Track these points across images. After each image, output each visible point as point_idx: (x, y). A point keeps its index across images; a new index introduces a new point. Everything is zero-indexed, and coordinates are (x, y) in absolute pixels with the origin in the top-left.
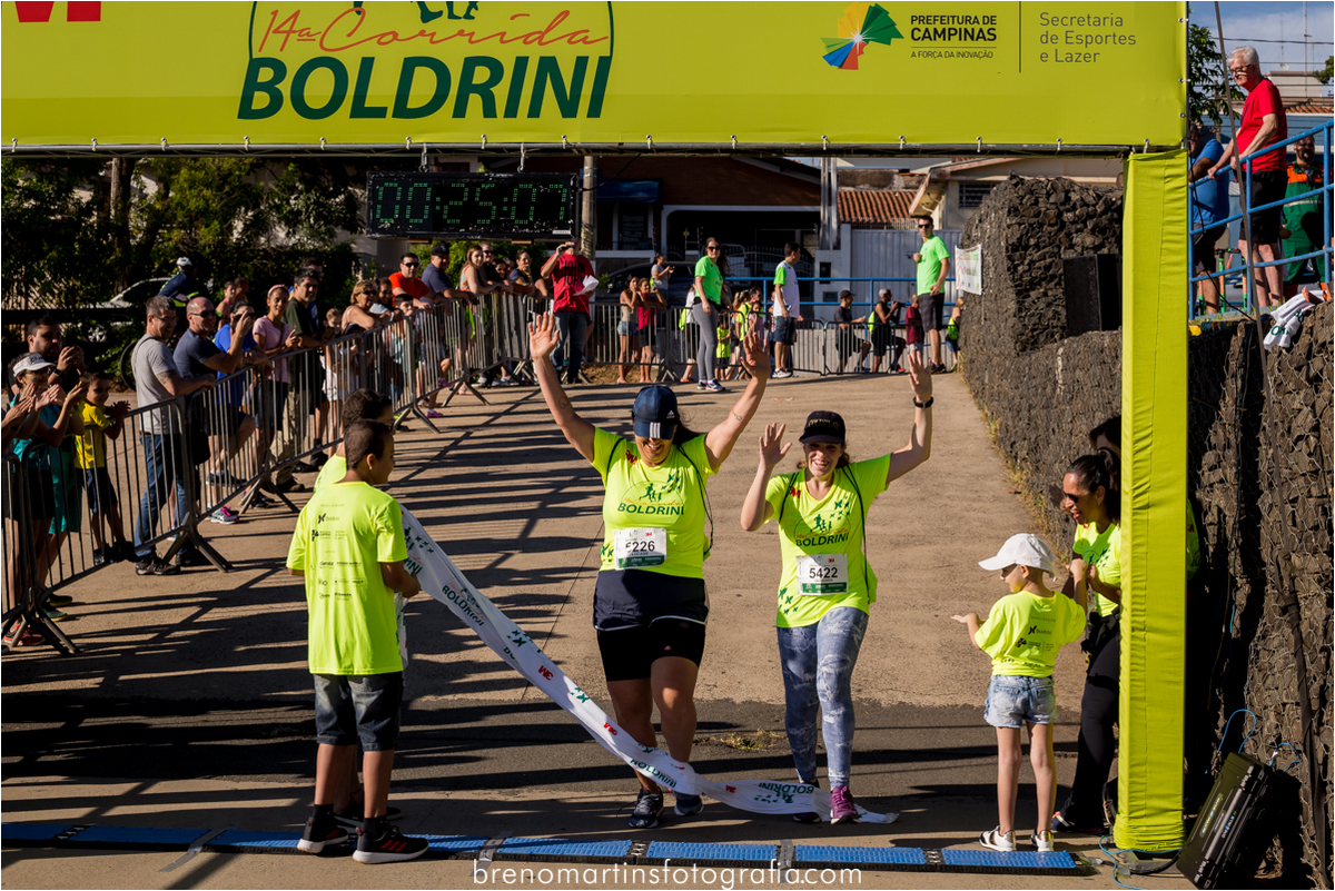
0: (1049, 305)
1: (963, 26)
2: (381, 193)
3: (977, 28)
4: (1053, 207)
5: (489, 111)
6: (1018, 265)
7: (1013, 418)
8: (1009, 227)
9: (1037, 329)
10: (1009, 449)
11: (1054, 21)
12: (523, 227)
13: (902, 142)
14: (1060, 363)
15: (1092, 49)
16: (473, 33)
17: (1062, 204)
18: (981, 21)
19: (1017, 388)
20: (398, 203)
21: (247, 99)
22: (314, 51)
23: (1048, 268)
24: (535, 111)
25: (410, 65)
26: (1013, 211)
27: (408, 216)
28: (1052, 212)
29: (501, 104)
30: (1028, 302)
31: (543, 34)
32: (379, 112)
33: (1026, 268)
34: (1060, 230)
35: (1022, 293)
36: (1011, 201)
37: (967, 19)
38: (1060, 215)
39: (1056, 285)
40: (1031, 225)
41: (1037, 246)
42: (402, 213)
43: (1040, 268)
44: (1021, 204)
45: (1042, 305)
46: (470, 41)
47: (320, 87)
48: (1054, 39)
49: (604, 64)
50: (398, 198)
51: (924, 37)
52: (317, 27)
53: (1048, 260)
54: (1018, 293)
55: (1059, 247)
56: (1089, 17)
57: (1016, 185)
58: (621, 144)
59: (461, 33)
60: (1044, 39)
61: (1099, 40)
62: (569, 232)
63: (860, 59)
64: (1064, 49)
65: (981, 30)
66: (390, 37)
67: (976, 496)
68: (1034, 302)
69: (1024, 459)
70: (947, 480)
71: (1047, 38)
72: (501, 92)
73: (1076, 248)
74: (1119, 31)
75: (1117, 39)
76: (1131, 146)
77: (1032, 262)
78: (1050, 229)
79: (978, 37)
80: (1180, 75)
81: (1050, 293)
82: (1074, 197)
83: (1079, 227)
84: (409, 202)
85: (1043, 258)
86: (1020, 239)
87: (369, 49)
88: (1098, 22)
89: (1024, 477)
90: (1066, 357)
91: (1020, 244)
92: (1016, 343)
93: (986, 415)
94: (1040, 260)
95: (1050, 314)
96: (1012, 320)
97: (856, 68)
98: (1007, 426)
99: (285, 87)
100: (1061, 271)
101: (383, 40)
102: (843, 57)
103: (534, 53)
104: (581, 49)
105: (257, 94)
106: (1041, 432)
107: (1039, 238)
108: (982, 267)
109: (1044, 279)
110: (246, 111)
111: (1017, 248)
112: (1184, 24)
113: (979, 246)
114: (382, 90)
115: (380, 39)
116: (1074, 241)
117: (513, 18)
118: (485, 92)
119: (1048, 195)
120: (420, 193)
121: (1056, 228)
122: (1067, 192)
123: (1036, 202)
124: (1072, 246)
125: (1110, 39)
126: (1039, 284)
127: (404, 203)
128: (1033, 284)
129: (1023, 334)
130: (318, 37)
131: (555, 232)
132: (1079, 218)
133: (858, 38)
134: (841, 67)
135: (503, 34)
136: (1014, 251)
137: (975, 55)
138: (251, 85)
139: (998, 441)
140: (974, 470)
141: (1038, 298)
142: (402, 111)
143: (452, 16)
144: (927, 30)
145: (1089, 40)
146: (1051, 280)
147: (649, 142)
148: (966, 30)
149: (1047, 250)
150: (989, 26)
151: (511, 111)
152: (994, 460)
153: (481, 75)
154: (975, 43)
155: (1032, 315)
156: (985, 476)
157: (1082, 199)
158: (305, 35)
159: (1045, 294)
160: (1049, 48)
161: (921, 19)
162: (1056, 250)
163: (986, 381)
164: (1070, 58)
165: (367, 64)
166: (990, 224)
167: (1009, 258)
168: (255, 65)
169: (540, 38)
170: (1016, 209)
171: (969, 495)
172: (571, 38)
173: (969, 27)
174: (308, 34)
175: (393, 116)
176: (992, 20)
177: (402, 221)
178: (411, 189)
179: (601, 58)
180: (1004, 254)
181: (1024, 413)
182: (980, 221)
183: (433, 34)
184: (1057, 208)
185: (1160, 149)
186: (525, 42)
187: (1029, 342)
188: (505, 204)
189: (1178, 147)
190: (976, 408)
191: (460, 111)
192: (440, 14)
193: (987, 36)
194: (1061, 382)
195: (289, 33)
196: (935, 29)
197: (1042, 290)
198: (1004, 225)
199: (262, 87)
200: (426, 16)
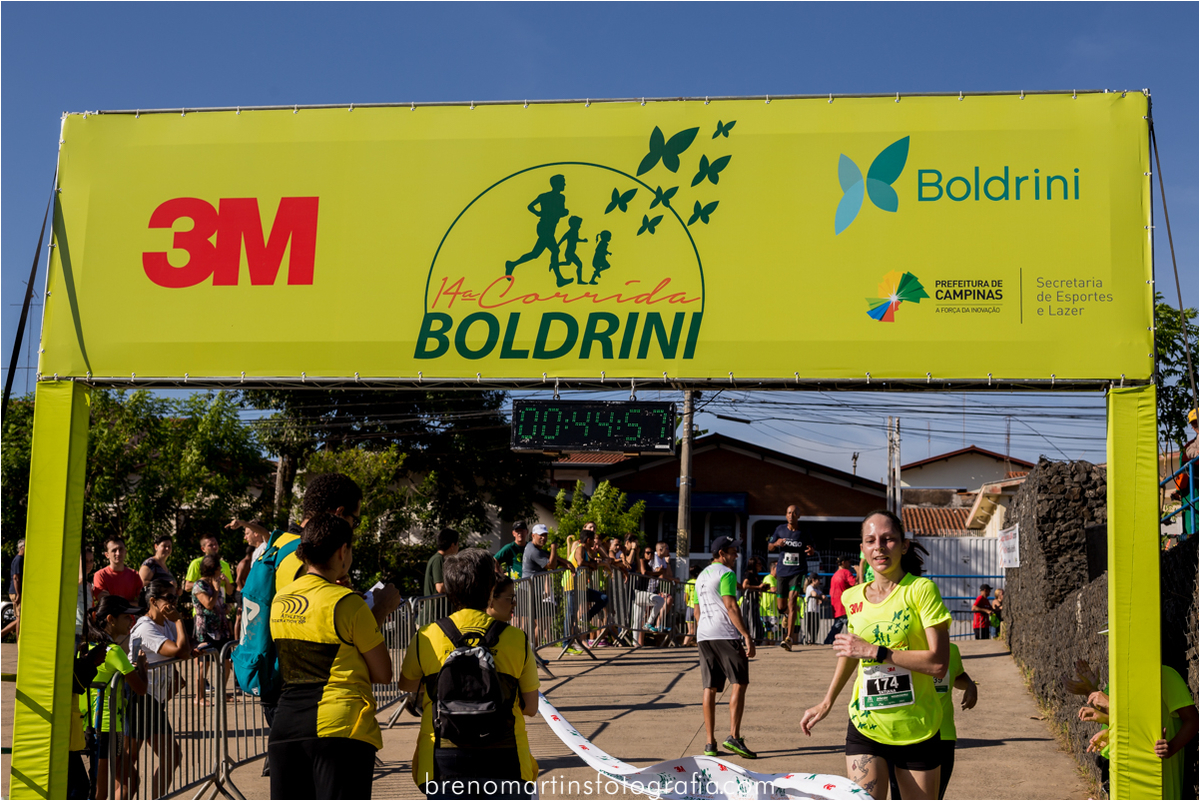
0: (1074, 569)
1: (976, 288)
2: (523, 416)
3: (987, 289)
4: (1077, 485)
5: (608, 353)
6: (1048, 535)
7: (1044, 664)
8: (1039, 502)
9: (1064, 590)
10: (1041, 690)
11: (1048, 284)
12: (632, 442)
13: (929, 378)
14: (1079, 605)
15: (1079, 305)
16: (596, 295)
17: (1085, 483)
18: (990, 284)
19: (1047, 638)
20: (536, 423)
21: (421, 343)
22: (473, 308)
23: (1073, 537)
24: (642, 354)
25: (547, 319)
26: (1043, 489)
27: (543, 434)
28: (1077, 490)
29: (616, 349)
30: (1055, 568)
31: (650, 296)
32: (523, 354)
33: (1055, 537)
34: (1083, 505)
35: (1051, 558)
36: (1041, 480)
37: (979, 283)
38: (1083, 492)
39: (1080, 552)
40: (1058, 501)
41: (1063, 519)
42: (539, 431)
43: (1066, 537)
44: (1049, 483)
45: (1069, 569)
46: (594, 301)
47: (477, 335)
48: (1048, 298)
49: (697, 318)
50: (536, 420)
51: (946, 297)
52: (477, 290)
53: (1073, 531)
54: (1048, 559)
55: (1083, 520)
56: (1075, 281)
57: (1044, 467)
58: (709, 379)
59: (587, 295)
60: (1040, 298)
61: (1084, 298)
62: (668, 447)
63: (895, 313)
64: (1055, 305)
65: (990, 291)
66: (533, 298)
67: (1011, 727)
68: (1061, 566)
69: (1054, 697)
70: (987, 716)
71: (1042, 297)
72: (617, 339)
73: (1097, 520)
74: (1100, 291)
75: (1098, 297)
76: (1110, 380)
77: (1059, 533)
78: (1074, 504)
79: (988, 297)
80: (1149, 324)
81: (1075, 559)
82: (1095, 477)
83: (1099, 502)
84: (544, 423)
85: (1068, 529)
86: (1049, 513)
87: (517, 307)
88: (1083, 284)
89: (1054, 713)
90: (1084, 600)
91: (1049, 517)
92: (1047, 601)
93: (1024, 670)
94: (1066, 531)
95: (1076, 577)
96: (1043, 582)
97: (893, 320)
98: (1039, 672)
99: (451, 335)
100: (1084, 540)
101: (527, 300)
102: (883, 313)
103: (643, 311)
104: (679, 308)
105: (429, 339)
106: (1066, 669)
107: (1065, 512)
108: (1020, 543)
109: (1069, 547)
110: (421, 353)
111: (1047, 519)
112: (1151, 285)
113: (1017, 525)
114: (525, 338)
115: (525, 299)
116: (1096, 514)
117: (627, 284)
118: (605, 339)
119: (1073, 476)
120: (553, 416)
121: (1079, 503)
122: (1089, 473)
123: (1063, 482)
124: (1093, 519)
125: (1092, 297)
126: (1065, 551)
127: (540, 424)
128: (1060, 551)
129: (1052, 594)
130: (478, 298)
131: (657, 447)
132: (1100, 495)
133: (894, 298)
134: (881, 320)
135: (620, 296)
136: (1044, 523)
137: (986, 310)
138: (425, 333)
139: (1032, 688)
140: (1011, 710)
141: (1065, 563)
142: (540, 352)
143: (580, 282)
144: (948, 292)
145: (1076, 298)
146: (1076, 548)
147: (731, 377)
148: (979, 291)
149: (1072, 521)
150: (997, 288)
151: (624, 354)
152: (1029, 703)
153: (602, 326)
154: (985, 301)
155: (1060, 578)
156: (1020, 714)
157: (1102, 479)
158: (468, 296)
159: (1071, 559)
160: (1044, 305)
161: (943, 283)
162: (1080, 522)
163: (1024, 641)
164: (1061, 312)
165: (514, 318)
166: (1025, 504)
167: (1040, 528)
168: (429, 318)
169: (648, 298)
170: (1045, 487)
171: (1005, 726)
172: (672, 299)
173: (981, 289)
174: (470, 295)
175: (534, 357)
176: (999, 283)
177: (538, 437)
178: (546, 413)
179: (695, 314)
180: (1035, 526)
181: (1053, 657)
182: (1017, 505)
183: (566, 296)
184: (1080, 486)
185: (1133, 383)
186: (636, 302)
187: (1055, 599)
188: (619, 425)
189: (1149, 380)
190: (1015, 666)
191: (585, 354)
192: (571, 280)
193: (995, 296)
194: (1080, 621)
195: (457, 293)
196: (955, 291)
197: (1068, 556)
198: (1036, 501)
199: (434, 335)
200: (561, 282)
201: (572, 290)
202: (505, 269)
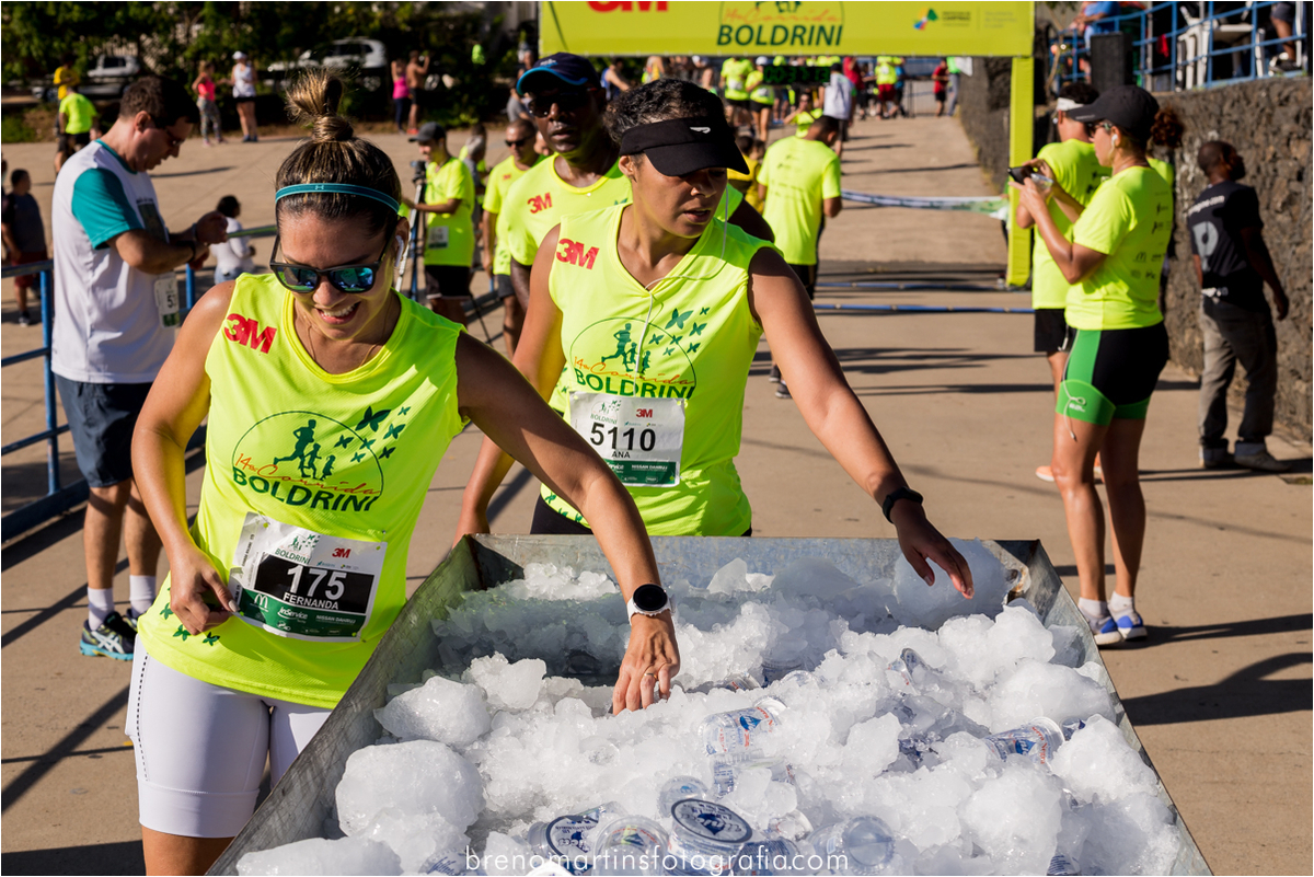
3: (964, 16)
5: (802, 43)
11: (990, 14)
18: (965, 13)
21: (720, 38)
22: (741, 23)
24: (818, 43)
25: (775, 28)
29: (806, 42)
31: (820, 18)
32: (764, 44)
37: (962, 13)
46: (795, 20)
47: (745, 35)
48: (989, 20)
49: (840, 28)
56: (1001, 13)
61: (1004, 20)
63: (925, 26)
64: (993, 23)
66: (768, 18)
71: (986, 20)
72: (806, 37)
74: (1011, 17)
75: (1010, 20)
76: (1013, 56)
87: (762, 22)
88: (1004, 14)
99: (733, 35)
101: (765, 19)
102: (920, 26)
103: (817, 25)
104: (832, 23)
105: (723, 37)
110: (720, 43)
114: (766, 36)
117: (811, 9)
118: (801, 37)
130: (743, 18)
133: (925, 20)
134: (920, 29)
135: (806, 18)
137: (963, 25)
138: (721, 34)
142: (773, 43)
143: (789, 11)
144: (948, 17)
145: (1001, 20)
150: (968, 15)
151: (810, 43)
153: (799, 31)
154: (963, 22)
158: (739, 17)
160: (988, 23)
161: (945, 12)
164: (995, 26)
165: (760, 28)
168: (722, 27)
169: (818, 19)
172: (829, 19)
173: (961, 16)
176: (968, 13)
179: (839, 26)
183: (783, 18)
185: (1024, 57)
186: (814, 21)
191: (792, 43)
193: (967, 19)
195: (734, 16)
196: (951, 17)
199: (725, 35)
200: (781, 11)
201: (785, 14)
202: (754, 6)
